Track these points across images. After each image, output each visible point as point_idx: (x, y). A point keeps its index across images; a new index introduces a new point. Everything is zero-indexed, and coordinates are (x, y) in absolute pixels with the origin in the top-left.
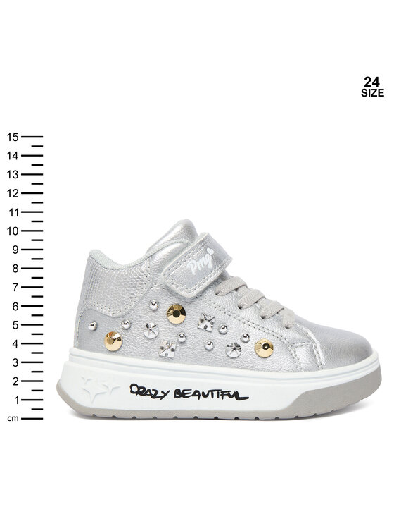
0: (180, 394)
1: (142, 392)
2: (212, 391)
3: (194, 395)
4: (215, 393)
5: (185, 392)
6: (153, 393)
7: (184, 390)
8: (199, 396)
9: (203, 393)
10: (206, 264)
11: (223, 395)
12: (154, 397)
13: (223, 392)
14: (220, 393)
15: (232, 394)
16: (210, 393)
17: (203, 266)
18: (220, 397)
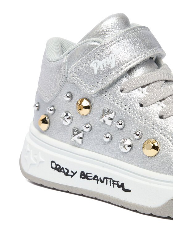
0: (84, 176)
1: (58, 169)
2: (107, 178)
3: (94, 179)
4: (109, 180)
5: (88, 175)
6: (66, 171)
7: (87, 174)
8: (98, 180)
9: (100, 178)
10: (108, 63)
11: (114, 184)
12: (66, 174)
13: (114, 181)
14: (112, 182)
15: (120, 184)
16: (105, 180)
17: (105, 66)
18: (112, 185)
